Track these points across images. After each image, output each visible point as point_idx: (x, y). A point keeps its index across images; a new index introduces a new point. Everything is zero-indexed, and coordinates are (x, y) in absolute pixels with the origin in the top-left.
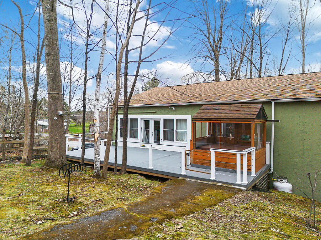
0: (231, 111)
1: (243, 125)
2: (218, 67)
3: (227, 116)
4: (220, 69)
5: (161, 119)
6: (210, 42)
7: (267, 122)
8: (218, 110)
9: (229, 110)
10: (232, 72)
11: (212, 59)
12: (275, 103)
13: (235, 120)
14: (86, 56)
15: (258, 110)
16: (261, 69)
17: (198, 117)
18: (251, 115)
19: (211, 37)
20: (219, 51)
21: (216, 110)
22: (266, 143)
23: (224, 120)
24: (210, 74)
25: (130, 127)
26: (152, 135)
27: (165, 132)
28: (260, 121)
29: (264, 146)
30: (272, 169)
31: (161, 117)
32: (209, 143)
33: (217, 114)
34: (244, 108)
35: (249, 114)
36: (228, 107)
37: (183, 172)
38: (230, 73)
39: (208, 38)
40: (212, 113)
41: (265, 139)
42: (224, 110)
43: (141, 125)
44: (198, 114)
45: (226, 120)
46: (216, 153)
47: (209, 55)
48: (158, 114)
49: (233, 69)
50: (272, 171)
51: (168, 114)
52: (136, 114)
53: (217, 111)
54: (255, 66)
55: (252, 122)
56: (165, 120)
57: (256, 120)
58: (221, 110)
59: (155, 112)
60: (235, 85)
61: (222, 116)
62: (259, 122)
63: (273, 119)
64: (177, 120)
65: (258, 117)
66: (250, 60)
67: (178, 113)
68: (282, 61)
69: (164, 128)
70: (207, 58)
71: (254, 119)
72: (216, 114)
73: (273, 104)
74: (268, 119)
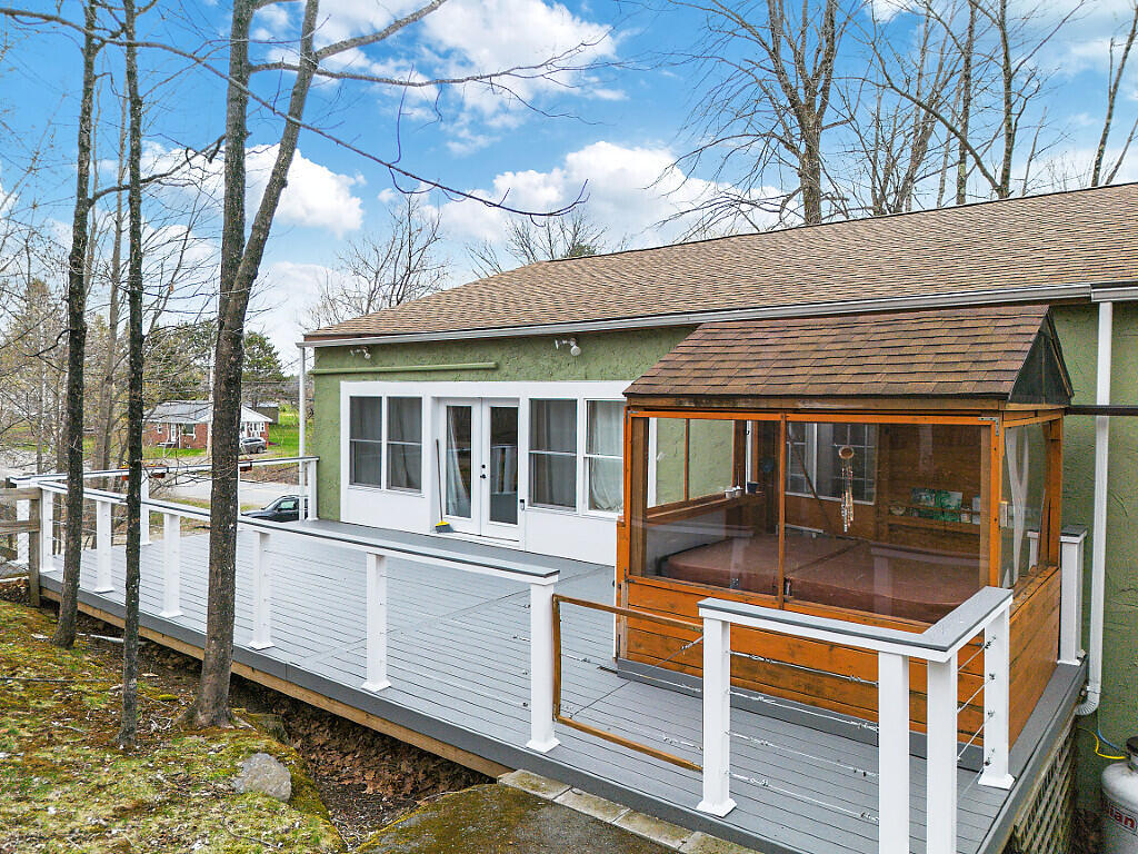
0: (853, 354)
1: (927, 439)
2: (815, 172)
3: (828, 379)
4: (825, 186)
5: (518, 399)
6: (780, 73)
7: (1069, 420)
8: (780, 349)
9: (840, 346)
10: (877, 202)
11: (790, 147)
12: (1117, 306)
13: (871, 405)
14: (89, 66)
15: (1025, 339)
16: (1006, 177)
17: (655, 390)
18: (981, 377)
19: (786, 54)
20: (821, 113)
21: (768, 349)
22: (1063, 539)
23: (808, 406)
24: (783, 207)
25: (389, 438)
26: (484, 476)
27: (536, 461)
28: (1036, 413)
29: (1052, 560)
30: (1094, 689)
31: (521, 392)
32: (735, 533)
33: (765, 372)
34: (931, 334)
35: (966, 367)
36: (837, 331)
37: (542, 739)
38: (870, 208)
39: (774, 54)
40: (743, 365)
41: (1057, 519)
42: (814, 347)
43: (433, 429)
44: (665, 373)
45: (817, 405)
46: (737, 633)
47: (780, 131)
48: (507, 377)
49: (883, 190)
50: (1094, 700)
51: (550, 377)
52: (413, 376)
53: (769, 354)
54: (979, 163)
55: (986, 420)
56: (538, 406)
57: (1013, 407)
58: (790, 348)
59: (492, 364)
60: (886, 233)
61: (797, 380)
62: (1027, 416)
63: (1103, 398)
64: (593, 406)
65: (1027, 385)
66: (956, 134)
67: (594, 368)
68: (1105, 136)
69: (536, 442)
70: (774, 142)
71: (1002, 397)
72: (760, 372)
73: (1106, 312)
74: (1074, 402)
